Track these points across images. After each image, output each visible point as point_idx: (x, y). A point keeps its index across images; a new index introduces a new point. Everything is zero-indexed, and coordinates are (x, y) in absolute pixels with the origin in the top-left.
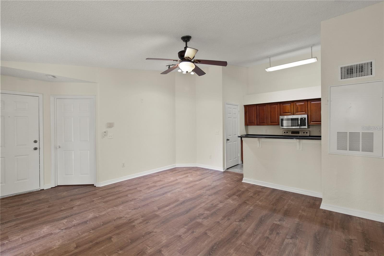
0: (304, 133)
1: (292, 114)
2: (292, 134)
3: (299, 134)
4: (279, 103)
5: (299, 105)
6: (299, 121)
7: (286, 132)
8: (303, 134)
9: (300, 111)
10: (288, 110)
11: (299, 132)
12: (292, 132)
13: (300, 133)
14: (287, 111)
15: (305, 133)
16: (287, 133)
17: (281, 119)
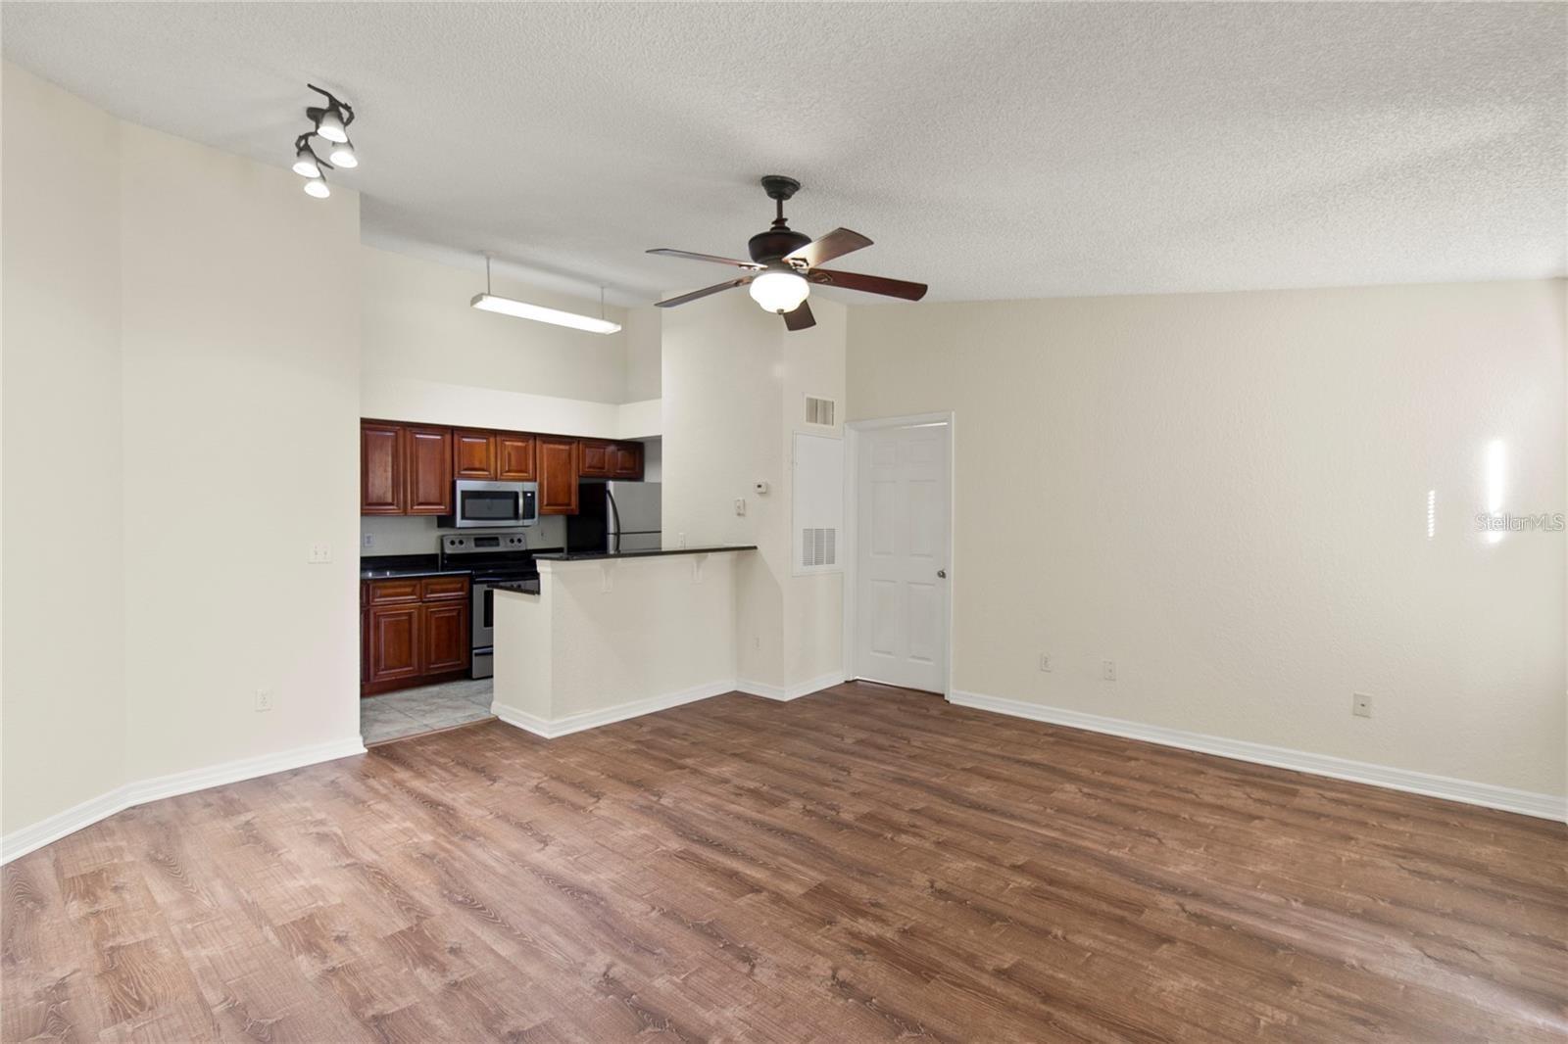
0: (512, 541)
1: (493, 475)
2: (477, 545)
3: (498, 545)
4: (450, 431)
5: (512, 446)
6: (521, 501)
7: (457, 541)
8: (510, 544)
9: (515, 468)
10: (481, 463)
11: (497, 539)
12: (476, 540)
13: (501, 542)
14: (477, 465)
15: (516, 543)
16: (461, 542)
17: (463, 492)
